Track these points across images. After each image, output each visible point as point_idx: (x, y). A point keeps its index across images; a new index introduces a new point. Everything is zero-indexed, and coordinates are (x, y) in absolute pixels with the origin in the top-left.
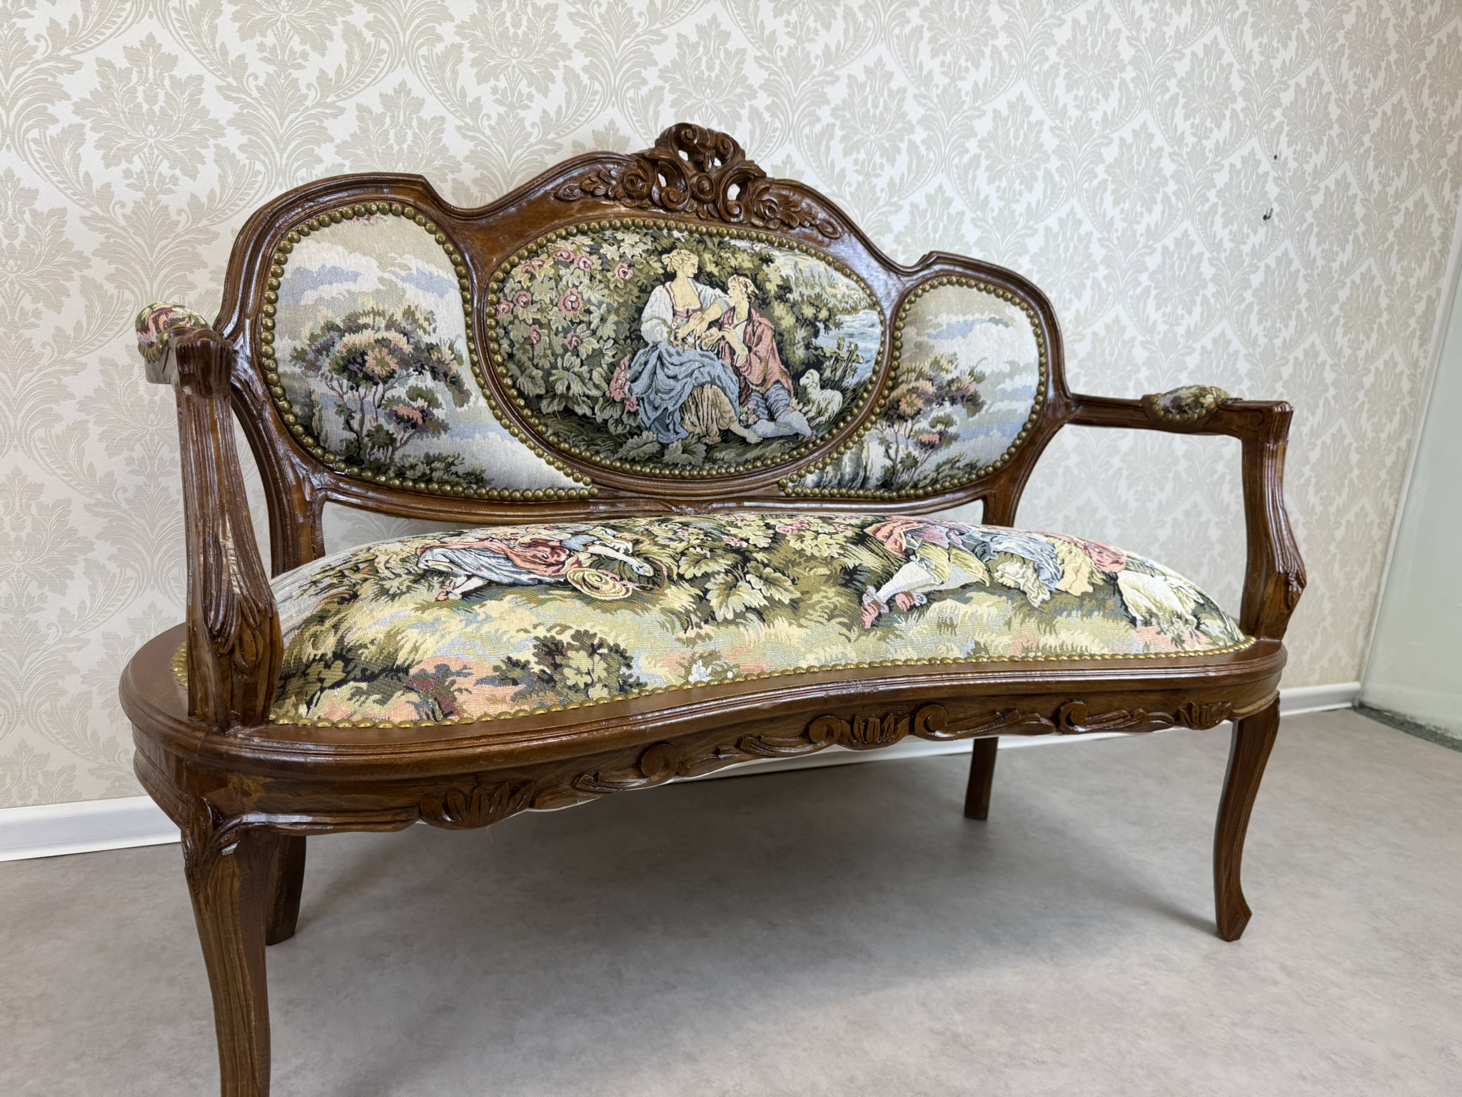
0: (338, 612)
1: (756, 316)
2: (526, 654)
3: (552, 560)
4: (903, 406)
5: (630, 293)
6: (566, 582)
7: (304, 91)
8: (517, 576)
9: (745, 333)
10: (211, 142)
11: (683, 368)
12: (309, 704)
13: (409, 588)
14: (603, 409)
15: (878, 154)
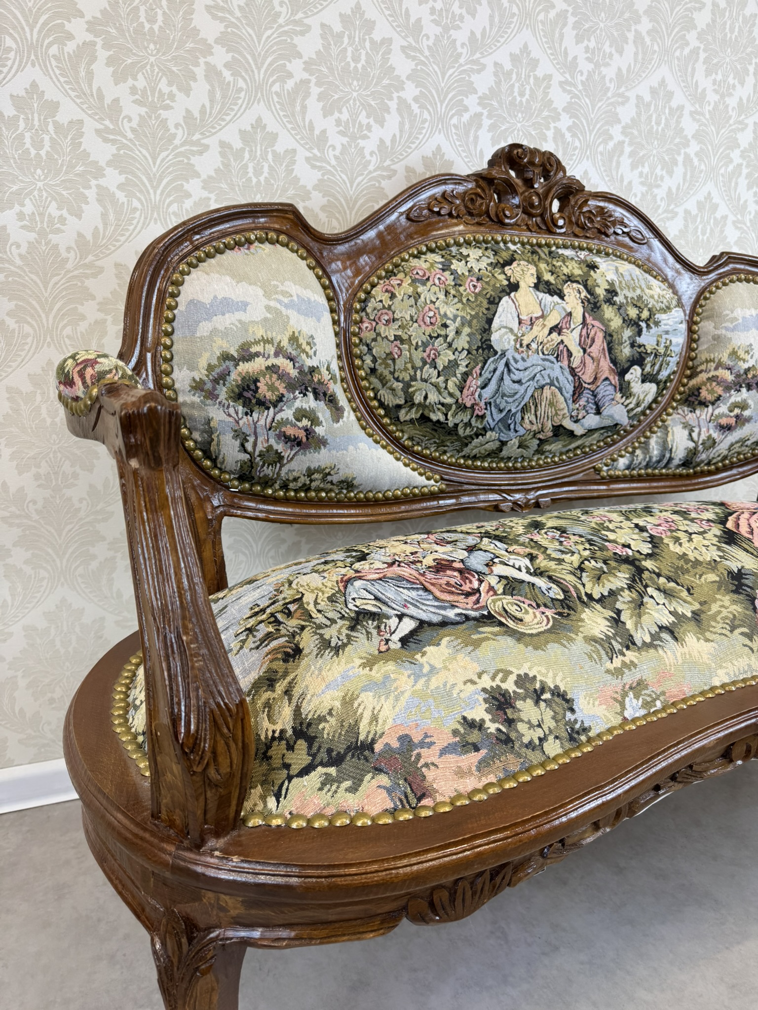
0: (286, 674)
1: (589, 320)
2: (479, 712)
3: (466, 587)
4: (704, 393)
5: (480, 306)
6: (490, 616)
7: (173, 130)
8: (442, 612)
9: (581, 336)
10: (93, 182)
11: (527, 373)
12: (278, 796)
13: (348, 636)
14: (454, 416)
15: (659, 167)
